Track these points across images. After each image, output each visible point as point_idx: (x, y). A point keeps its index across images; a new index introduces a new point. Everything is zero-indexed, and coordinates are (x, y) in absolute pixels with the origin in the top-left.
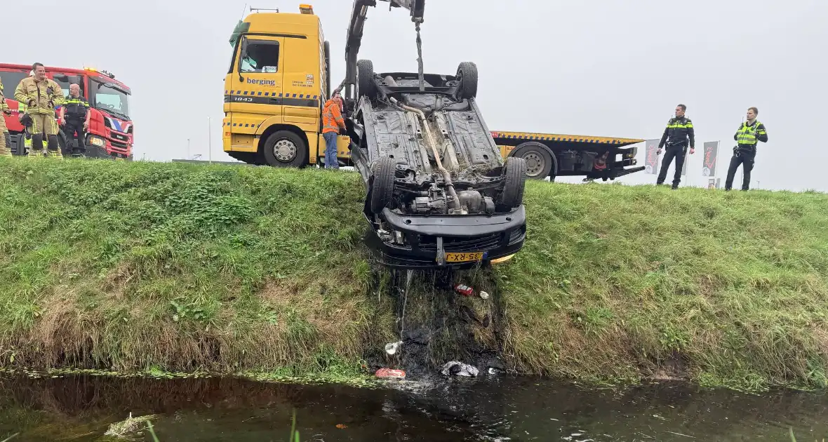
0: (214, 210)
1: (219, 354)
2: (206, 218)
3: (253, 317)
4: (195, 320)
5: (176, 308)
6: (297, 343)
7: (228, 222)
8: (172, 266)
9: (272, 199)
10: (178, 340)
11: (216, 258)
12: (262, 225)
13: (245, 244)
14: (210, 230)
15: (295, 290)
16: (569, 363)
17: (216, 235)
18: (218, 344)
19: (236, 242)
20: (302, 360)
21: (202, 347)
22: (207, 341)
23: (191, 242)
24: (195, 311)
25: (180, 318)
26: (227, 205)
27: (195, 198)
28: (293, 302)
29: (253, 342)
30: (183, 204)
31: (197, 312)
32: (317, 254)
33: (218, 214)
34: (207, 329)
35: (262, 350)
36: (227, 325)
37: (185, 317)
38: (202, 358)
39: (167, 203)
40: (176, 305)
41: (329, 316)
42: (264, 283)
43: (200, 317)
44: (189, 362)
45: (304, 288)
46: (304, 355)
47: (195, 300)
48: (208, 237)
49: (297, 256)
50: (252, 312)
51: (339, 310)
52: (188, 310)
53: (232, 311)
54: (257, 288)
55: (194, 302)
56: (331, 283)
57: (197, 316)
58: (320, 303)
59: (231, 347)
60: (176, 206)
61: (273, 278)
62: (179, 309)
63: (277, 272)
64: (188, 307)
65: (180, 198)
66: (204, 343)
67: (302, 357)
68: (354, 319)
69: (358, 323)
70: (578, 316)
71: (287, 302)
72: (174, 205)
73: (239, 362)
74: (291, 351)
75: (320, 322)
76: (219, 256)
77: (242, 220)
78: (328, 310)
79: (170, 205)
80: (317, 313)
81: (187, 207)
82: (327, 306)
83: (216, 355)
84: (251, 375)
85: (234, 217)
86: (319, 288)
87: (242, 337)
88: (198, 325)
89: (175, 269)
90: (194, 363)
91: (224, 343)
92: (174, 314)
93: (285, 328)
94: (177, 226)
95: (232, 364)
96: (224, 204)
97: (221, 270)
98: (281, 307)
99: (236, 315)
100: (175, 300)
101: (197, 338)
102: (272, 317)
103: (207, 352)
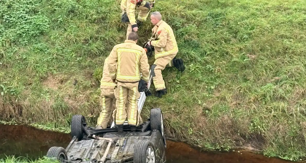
0: (27, 27)
1: (22, 113)
2: (23, 33)
3: (39, 96)
4: (11, 95)
5: (3, 88)
6: (58, 112)
7: (34, 35)
8: (3, 63)
9: (61, 19)
10: (3, 105)
11: (25, 59)
12: (52, 38)
13: (41, 50)
14: (24, 41)
15: (62, 82)
16: (197, 135)
17: (27, 44)
18: (21, 109)
19: (37, 49)
20: (60, 120)
21: (14, 108)
22: (17, 107)
23: (14, 48)
24: (11, 91)
25: (4, 93)
26: (35, 23)
27: (19, 18)
28: (60, 88)
29: (38, 109)
30: (12, 22)
31: (12, 92)
32: (78, 59)
33: (29, 30)
34: (16, 101)
35: (42, 113)
36: (26, 99)
37: (6, 93)
38: (14, 114)
39: (4, 20)
40: (3, 87)
41: (76, 98)
42: (46, 76)
43: (14, 94)
44: (8, 116)
45: (66, 80)
46: (61, 117)
47: (12, 84)
48: (22, 45)
49: (67, 60)
50: (38, 93)
51: (81, 95)
52: (8, 90)
53: (29, 92)
54: (43, 79)
55: (12, 85)
56: (80, 78)
57: (12, 94)
58: (71, 91)
59: (28, 110)
60: (9, 22)
61: (52, 74)
62: (4, 89)
63: (55, 70)
64: (8, 88)
65: (11, 17)
66: (16, 107)
67: (60, 119)
68: (88, 102)
69: (89, 103)
70: (206, 110)
71: (57, 88)
72: (7, 21)
73: (31, 118)
74: (55, 116)
75: (71, 101)
76: (26, 58)
77: (42, 33)
78: (75, 95)
79: (5, 21)
80: (70, 96)
81: (14, 23)
82: (75, 92)
83: (21, 113)
84: (36, 125)
85: (38, 31)
86: (74, 82)
87: (33, 106)
88: (13, 98)
89: (4, 65)
90: (11, 116)
91: (24, 108)
92: (2, 91)
93: (53, 103)
94: (7, 38)
95: (28, 119)
96: (34, 22)
97: (27, 67)
98: (53, 91)
99: (31, 94)
100: (3, 84)
101: (12, 104)
102: (48, 97)
103: (17, 112)
